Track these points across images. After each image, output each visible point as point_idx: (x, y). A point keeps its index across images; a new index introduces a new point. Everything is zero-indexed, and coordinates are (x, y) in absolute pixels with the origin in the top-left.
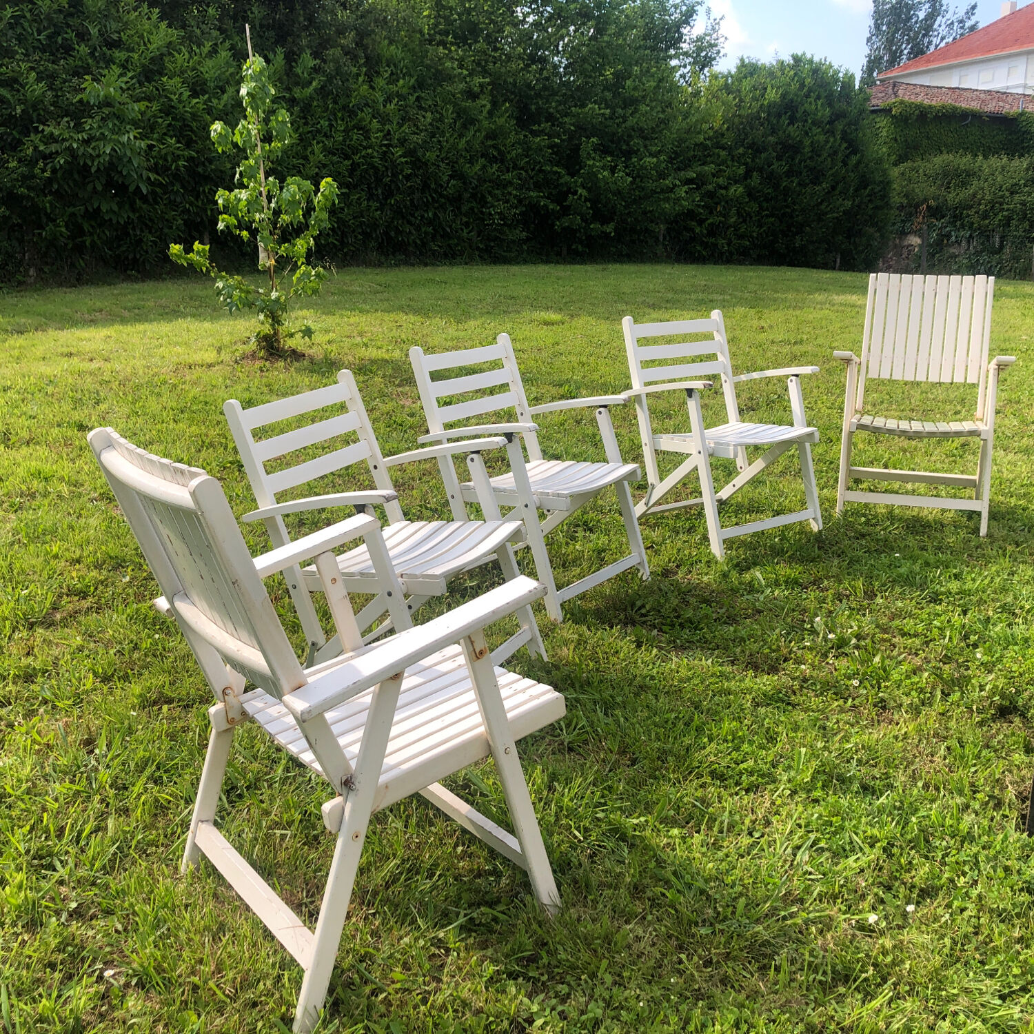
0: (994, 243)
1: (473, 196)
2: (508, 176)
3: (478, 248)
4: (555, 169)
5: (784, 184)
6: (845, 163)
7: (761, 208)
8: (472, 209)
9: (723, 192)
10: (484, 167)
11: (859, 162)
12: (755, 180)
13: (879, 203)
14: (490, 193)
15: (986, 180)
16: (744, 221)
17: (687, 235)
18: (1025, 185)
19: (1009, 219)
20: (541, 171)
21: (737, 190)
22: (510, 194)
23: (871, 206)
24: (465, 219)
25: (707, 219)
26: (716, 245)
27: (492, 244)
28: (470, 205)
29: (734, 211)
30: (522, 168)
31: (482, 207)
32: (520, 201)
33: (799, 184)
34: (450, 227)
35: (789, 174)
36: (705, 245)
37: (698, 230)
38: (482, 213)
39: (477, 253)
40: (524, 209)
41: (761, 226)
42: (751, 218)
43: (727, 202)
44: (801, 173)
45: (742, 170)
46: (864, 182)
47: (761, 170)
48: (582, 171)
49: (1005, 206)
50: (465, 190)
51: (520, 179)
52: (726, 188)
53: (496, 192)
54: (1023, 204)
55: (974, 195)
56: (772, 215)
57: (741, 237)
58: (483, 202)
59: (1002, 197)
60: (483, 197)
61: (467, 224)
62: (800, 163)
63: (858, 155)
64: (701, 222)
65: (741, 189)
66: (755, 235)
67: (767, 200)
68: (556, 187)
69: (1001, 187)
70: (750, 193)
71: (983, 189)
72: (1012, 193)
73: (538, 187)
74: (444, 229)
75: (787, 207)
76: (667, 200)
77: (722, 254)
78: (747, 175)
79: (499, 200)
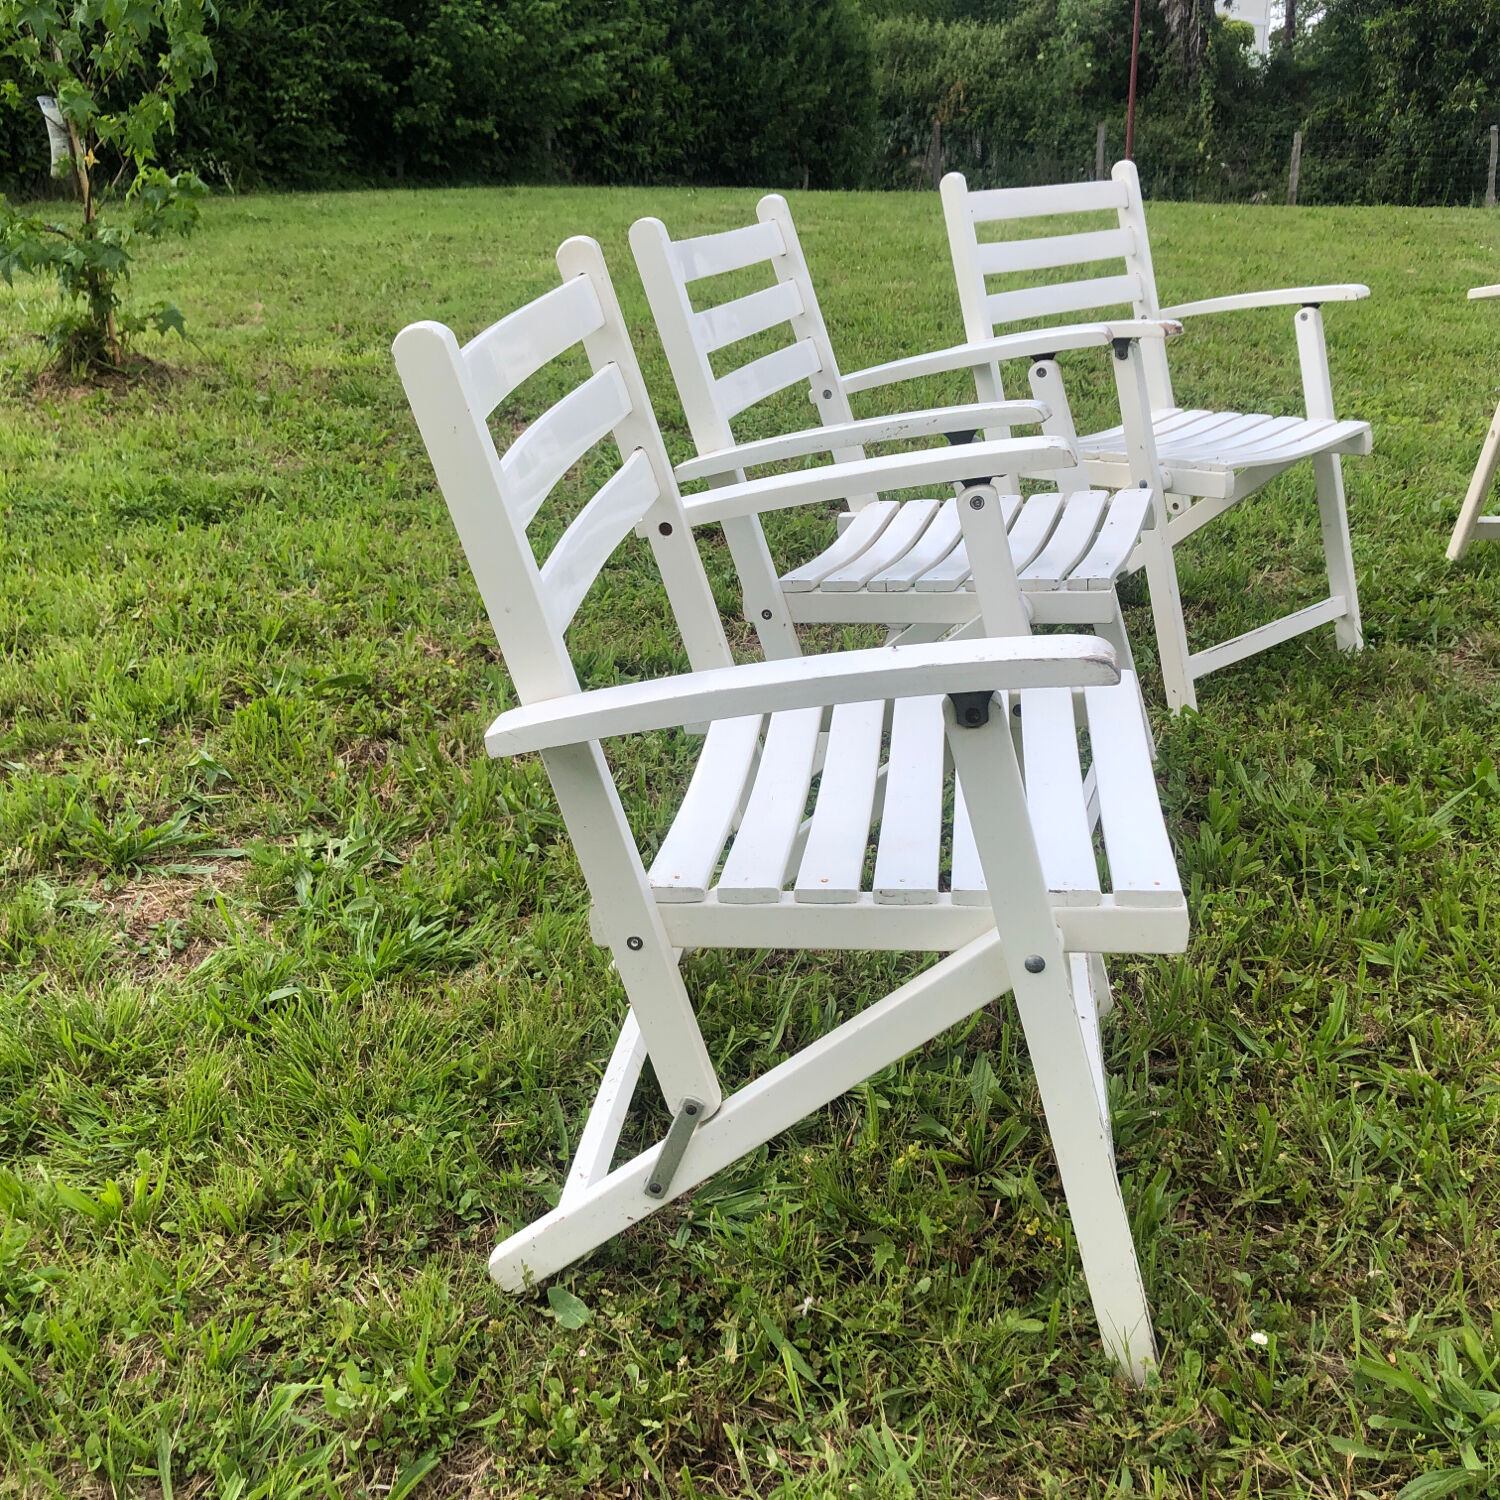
0: (973, 151)
1: (245, 69)
2: (303, 33)
3: (261, 164)
4: (384, 21)
5: (728, 54)
6: (813, 23)
7: (696, 93)
8: (244, 92)
9: (640, 66)
10: (258, 15)
11: (831, 21)
12: (686, 48)
13: (859, 86)
14: (273, 63)
15: (954, 57)
16: (672, 116)
17: (587, 139)
18: (1008, 65)
19: (991, 115)
20: (356, 24)
21: (660, 64)
22: (308, 64)
23: (849, 91)
24: (233, 112)
25: (618, 112)
26: (634, 156)
27: (286, 156)
28: (240, 85)
29: (658, 98)
30: (324, 20)
31: (263, 89)
32: (327, 78)
33: (750, 55)
34: (209, 125)
35: (736, 37)
36: (618, 157)
37: (606, 131)
38: (263, 99)
39: (260, 173)
40: (335, 93)
41: (695, 124)
42: (682, 110)
43: (646, 84)
44: (751, 36)
45: (663, 32)
46: (839, 55)
47: (691, 31)
48: (432, 25)
49: (985, 96)
50: (230, 57)
51: (322, 40)
52: (643, 61)
53: (285, 61)
54: (1010, 92)
55: (941, 81)
56: (713, 106)
57: (669, 142)
58: (263, 79)
59: (979, 82)
60: (263, 70)
61: (237, 121)
62: (749, 21)
63: (830, 10)
64: (608, 118)
65: (667, 62)
66: (690, 137)
67: (704, 81)
68: (384, 54)
69: (976, 67)
70: (679, 69)
71: (951, 70)
72: (992, 77)
73: (353, 53)
74: (198, 130)
75: (735, 91)
76: (573, 75)
77: (642, 170)
78: (673, 38)
79: (291, 76)
